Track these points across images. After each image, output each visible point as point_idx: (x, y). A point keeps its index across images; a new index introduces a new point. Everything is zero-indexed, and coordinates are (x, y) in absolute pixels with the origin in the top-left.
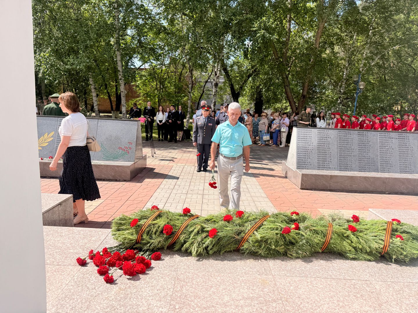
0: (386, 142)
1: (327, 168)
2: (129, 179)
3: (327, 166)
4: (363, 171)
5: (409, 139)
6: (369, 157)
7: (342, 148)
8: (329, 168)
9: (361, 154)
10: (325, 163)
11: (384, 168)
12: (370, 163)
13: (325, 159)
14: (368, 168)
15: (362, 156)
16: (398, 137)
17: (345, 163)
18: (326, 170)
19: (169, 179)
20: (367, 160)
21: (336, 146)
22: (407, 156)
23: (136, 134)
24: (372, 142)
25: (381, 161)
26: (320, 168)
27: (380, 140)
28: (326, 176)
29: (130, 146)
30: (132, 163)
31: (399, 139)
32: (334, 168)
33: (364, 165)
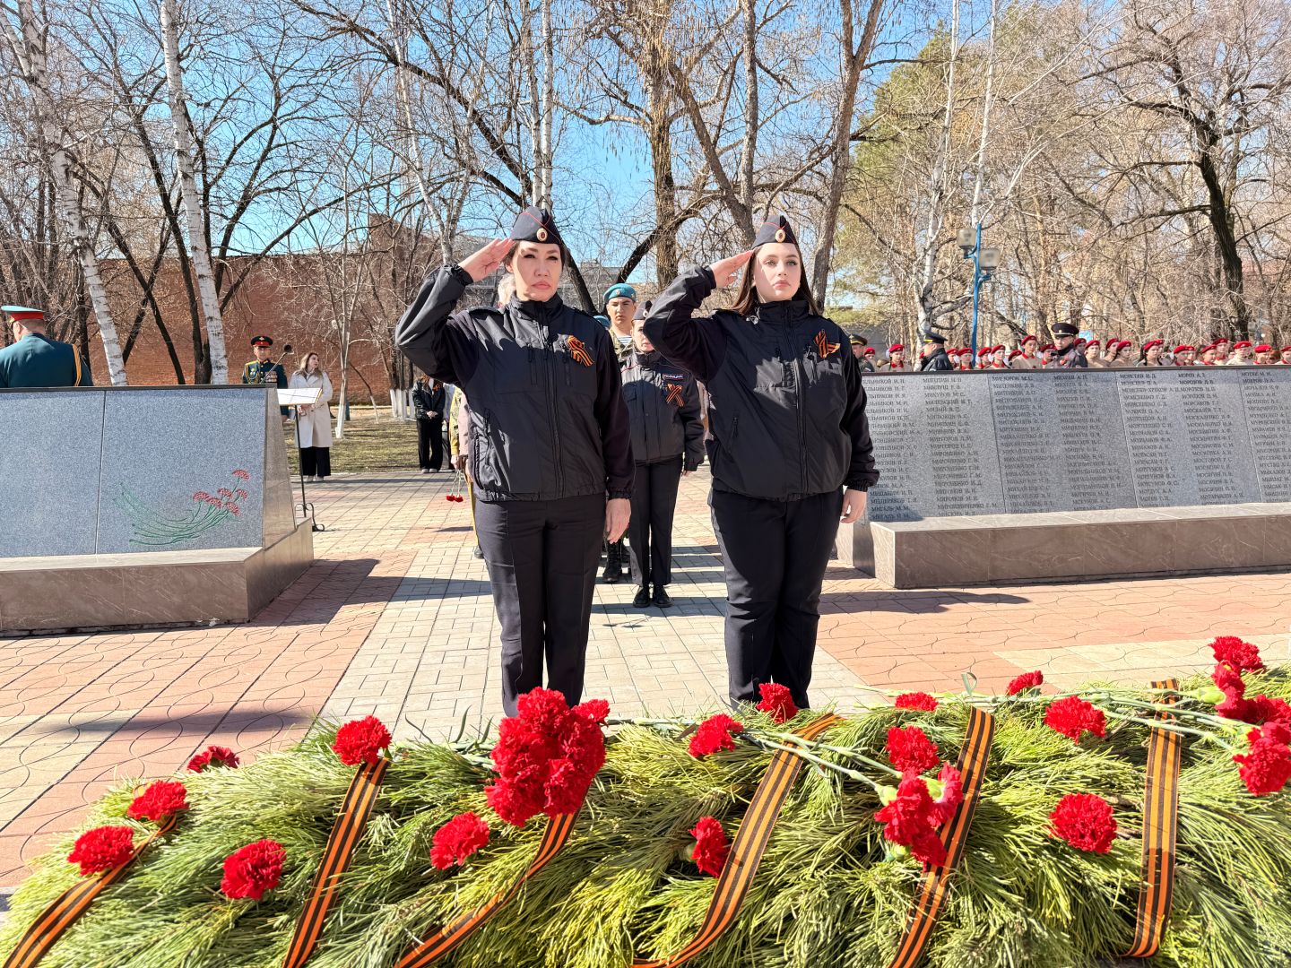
0: (1146, 404)
1: (969, 506)
2: (246, 616)
3: (968, 498)
4: (1086, 505)
5: (1213, 389)
6: (1101, 457)
7: (1012, 433)
8: (978, 506)
9: (1076, 450)
10: (960, 491)
11: (1153, 491)
12: (1104, 478)
13: (960, 476)
14: (1100, 494)
15: (1079, 457)
16: (1180, 386)
17: (1027, 484)
18: (967, 514)
19: (409, 598)
20: (1094, 468)
21: (990, 429)
22: (1215, 445)
23: (261, 438)
24: (1104, 408)
25: (1139, 470)
26: (949, 510)
27: (1126, 398)
28: (978, 532)
29: (242, 484)
30: (255, 550)
31: (1183, 390)
32: (994, 505)
33: (1089, 487)
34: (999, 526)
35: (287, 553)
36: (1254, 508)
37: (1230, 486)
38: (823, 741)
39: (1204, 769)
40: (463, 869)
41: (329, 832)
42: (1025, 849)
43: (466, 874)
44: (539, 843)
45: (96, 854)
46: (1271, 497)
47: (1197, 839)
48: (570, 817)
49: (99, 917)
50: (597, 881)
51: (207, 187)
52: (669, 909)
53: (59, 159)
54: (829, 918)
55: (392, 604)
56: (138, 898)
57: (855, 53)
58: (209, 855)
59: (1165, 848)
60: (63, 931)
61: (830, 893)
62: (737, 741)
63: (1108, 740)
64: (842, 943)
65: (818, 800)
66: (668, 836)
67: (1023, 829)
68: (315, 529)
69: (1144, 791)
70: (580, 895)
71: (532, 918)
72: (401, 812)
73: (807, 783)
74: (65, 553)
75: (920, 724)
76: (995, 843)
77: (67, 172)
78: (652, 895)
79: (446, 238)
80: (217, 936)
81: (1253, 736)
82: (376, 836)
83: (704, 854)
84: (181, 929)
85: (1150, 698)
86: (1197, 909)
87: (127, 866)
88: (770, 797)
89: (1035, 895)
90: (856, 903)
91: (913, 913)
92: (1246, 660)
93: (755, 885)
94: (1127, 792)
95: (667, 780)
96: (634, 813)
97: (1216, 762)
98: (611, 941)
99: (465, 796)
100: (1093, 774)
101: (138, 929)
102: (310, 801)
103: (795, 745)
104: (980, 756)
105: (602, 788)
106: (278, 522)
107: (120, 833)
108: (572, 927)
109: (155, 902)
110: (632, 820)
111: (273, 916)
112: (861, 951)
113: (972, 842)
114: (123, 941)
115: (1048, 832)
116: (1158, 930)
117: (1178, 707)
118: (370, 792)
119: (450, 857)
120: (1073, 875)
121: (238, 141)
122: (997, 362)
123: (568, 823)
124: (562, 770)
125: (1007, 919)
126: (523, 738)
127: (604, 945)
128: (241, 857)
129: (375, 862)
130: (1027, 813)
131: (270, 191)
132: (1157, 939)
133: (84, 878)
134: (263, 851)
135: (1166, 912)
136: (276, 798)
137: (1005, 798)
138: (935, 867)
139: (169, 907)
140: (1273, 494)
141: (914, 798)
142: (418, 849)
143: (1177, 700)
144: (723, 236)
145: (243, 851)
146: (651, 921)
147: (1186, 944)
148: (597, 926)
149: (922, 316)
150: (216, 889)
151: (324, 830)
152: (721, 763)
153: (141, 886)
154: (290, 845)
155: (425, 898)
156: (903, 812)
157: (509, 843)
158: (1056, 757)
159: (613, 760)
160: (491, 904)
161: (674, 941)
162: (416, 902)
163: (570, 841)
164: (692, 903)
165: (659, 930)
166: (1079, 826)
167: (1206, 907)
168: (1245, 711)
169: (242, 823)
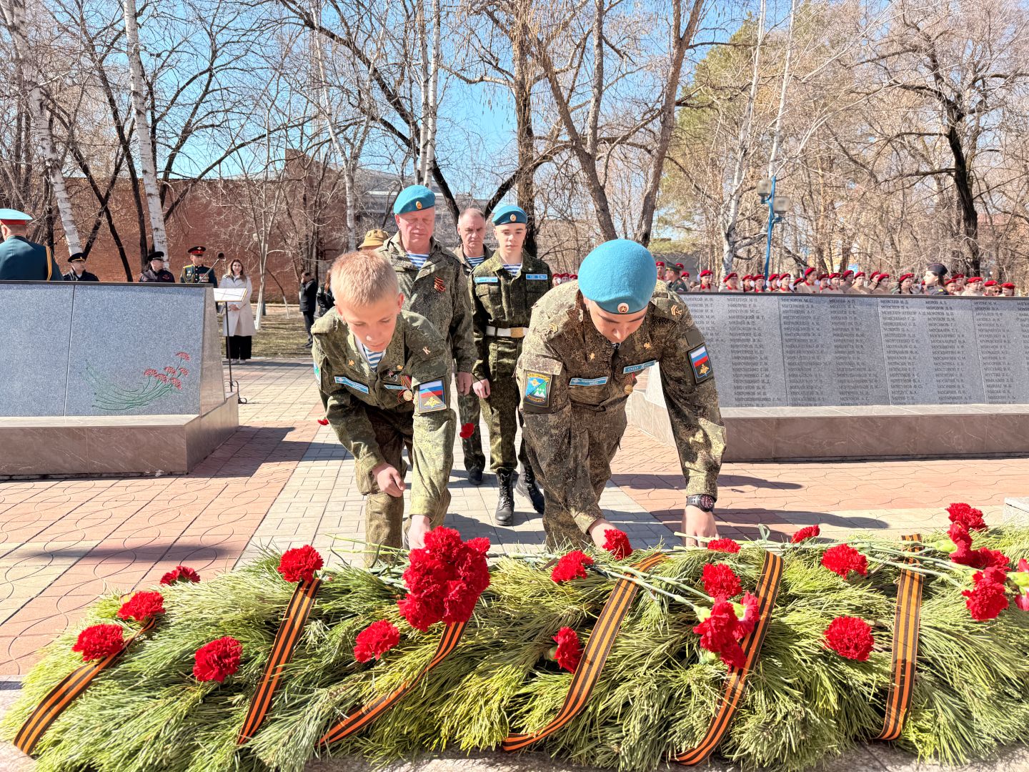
0: (900, 324)
1: (759, 399)
2: (186, 469)
3: (759, 394)
4: (851, 402)
5: (952, 314)
6: (863, 364)
7: (795, 343)
8: (766, 399)
9: (844, 358)
10: (753, 387)
11: (902, 392)
12: (866, 381)
13: (754, 376)
14: (862, 393)
15: (846, 364)
16: (926, 311)
17: (805, 384)
18: (758, 406)
19: (316, 458)
20: (858, 372)
21: (778, 339)
22: (952, 358)
23: (200, 328)
24: (868, 326)
25: (893, 375)
26: (744, 402)
27: (885, 318)
28: (766, 420)
29: (184, 364)
30: (193, 417)
31: (929, 314)
32: (779, 399)
33: (854, 388)
34: (782, 416)
35: (218, 420)
36: (980, 408)
37: (962, 390)
38: (654, 573)
39: (939, 601)
40: (377, 663)
41: (275, 633)
42: (805, 657)
43: (382, 666)
44: (438, 644)
45: (95, 645)
46: (993, 399)
47: (932, 653)
48: (461, 624)
49: (97, 693)
50: (480, 674)
51: (155, 121)
52: (537, 696)
53: (36, 95)
54: (657, 705)
55: (303, 464)
56: (128, 680)
57: (681, 36)
58: (182, 648)
59: (909, 659)
60: (69, 703)
61: (658, 686)
62: (588, 571)
63: (868, 578)
64: (666, 724)
65: (650, 617)
66: (536, 641)
67: (804, 642)
68: (240, 402)
69: (894, 616)
70: (468, 684)
71: (431, 701)
72: (330, 619)
73: (641, 604)
74: (39, 415)
75: (727, 562)
76: (782, 652)
77: (41, 105)
78: (524, 685)
79: (349, 170)
80: (189, 710)
81: (977, 577)
82: (311, 637)
83: (564, 655)
84: (161, 703)
85: (901, 547)
86: (930, 705)
87: (119, 655)
88: (613, 614)
89: (811, 691)
90: (677, 695)
91: (720, 702)
92: (973, 521)
93: (602, 679)
94: (882, 616)
95: (535, 599)
96: (509, 623)
97: (948, 596)
98: (492, 718)
99: (380, 608)
100: (857, 602)
101: (127, 703)
102: (261, 609)
103: (633, 575)
104: (772, 588)
105: (485, 604)
106: (211, 395)
107: (113, 630)
108: (462, 708)
109: (140, 683)
110: (508, 629)
111: (232, 695)
112: (681, 730)
113: (765, 651)
114: (116, 712)
115: (822, 645)
116: (901, 719)
117: (921, 555)
118: (306, 603)
119: (369, 653)
120: (839, 677)
121: (181, 85)
122: (784, 287)
123: (459, 629)
124: (457, 588)
125: (790, 708)
126: (428, 564)
127: (486, 722)
128: (208, 650)
129: (311, 656)
130: (807, 630)
131: (206, 127)
132: (900, 726)
133: (84, 664)
134: (225, 645)
135: (908, 706)
136: (235, 606)
137: (790, 619)
138: (737, 669)
139: (150, 687)
140: (995, 398)
141: (724, 616)
142: (345, 647)
143: (920, 549)
144: (572, 180)
145: (210, 645)
146: (522, 705)
147: (921, 730)
148: (481, 708)
149: (726, 248)
150: (188, 674)
151: (271, 631)
152: (576, 587)
153: (130, 670)
154: (247, 642)
155: (349, 684)
156: (715, 626)
157: (415, 644)
158: (829, 590)
159: (495, 584)
160: (400, 690)
161: (540, 720)
162: (342, 687)
163: (461, 644)
164: (554, 691)
165: (528, 712)
166: (846, 640)
167: (938, 703)
168: (970, 558)
169: (207, 624)
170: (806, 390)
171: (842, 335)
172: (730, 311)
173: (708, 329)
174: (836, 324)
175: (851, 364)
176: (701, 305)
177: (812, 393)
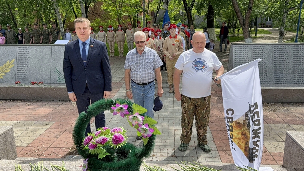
1: (263, 81)
3: (263, 79)
4: (298, 83)
7: (278, 62)
8: (265, 81)
9: (297, 67)
10: (260, 77)
13: (261, 73)
14: (302, 80)
15: (297, 69)
17: (280, 76)
18: (262, 83)
20: (301, 72)
32: (270, 81)
33: (299, 77)
170: (280, 78)
171: (296, 59)
172: (254, 50)
173: (245, 57)
174: (294, 54)
175: (299, 69)
176: (243, 48)
177: (283, 79)
